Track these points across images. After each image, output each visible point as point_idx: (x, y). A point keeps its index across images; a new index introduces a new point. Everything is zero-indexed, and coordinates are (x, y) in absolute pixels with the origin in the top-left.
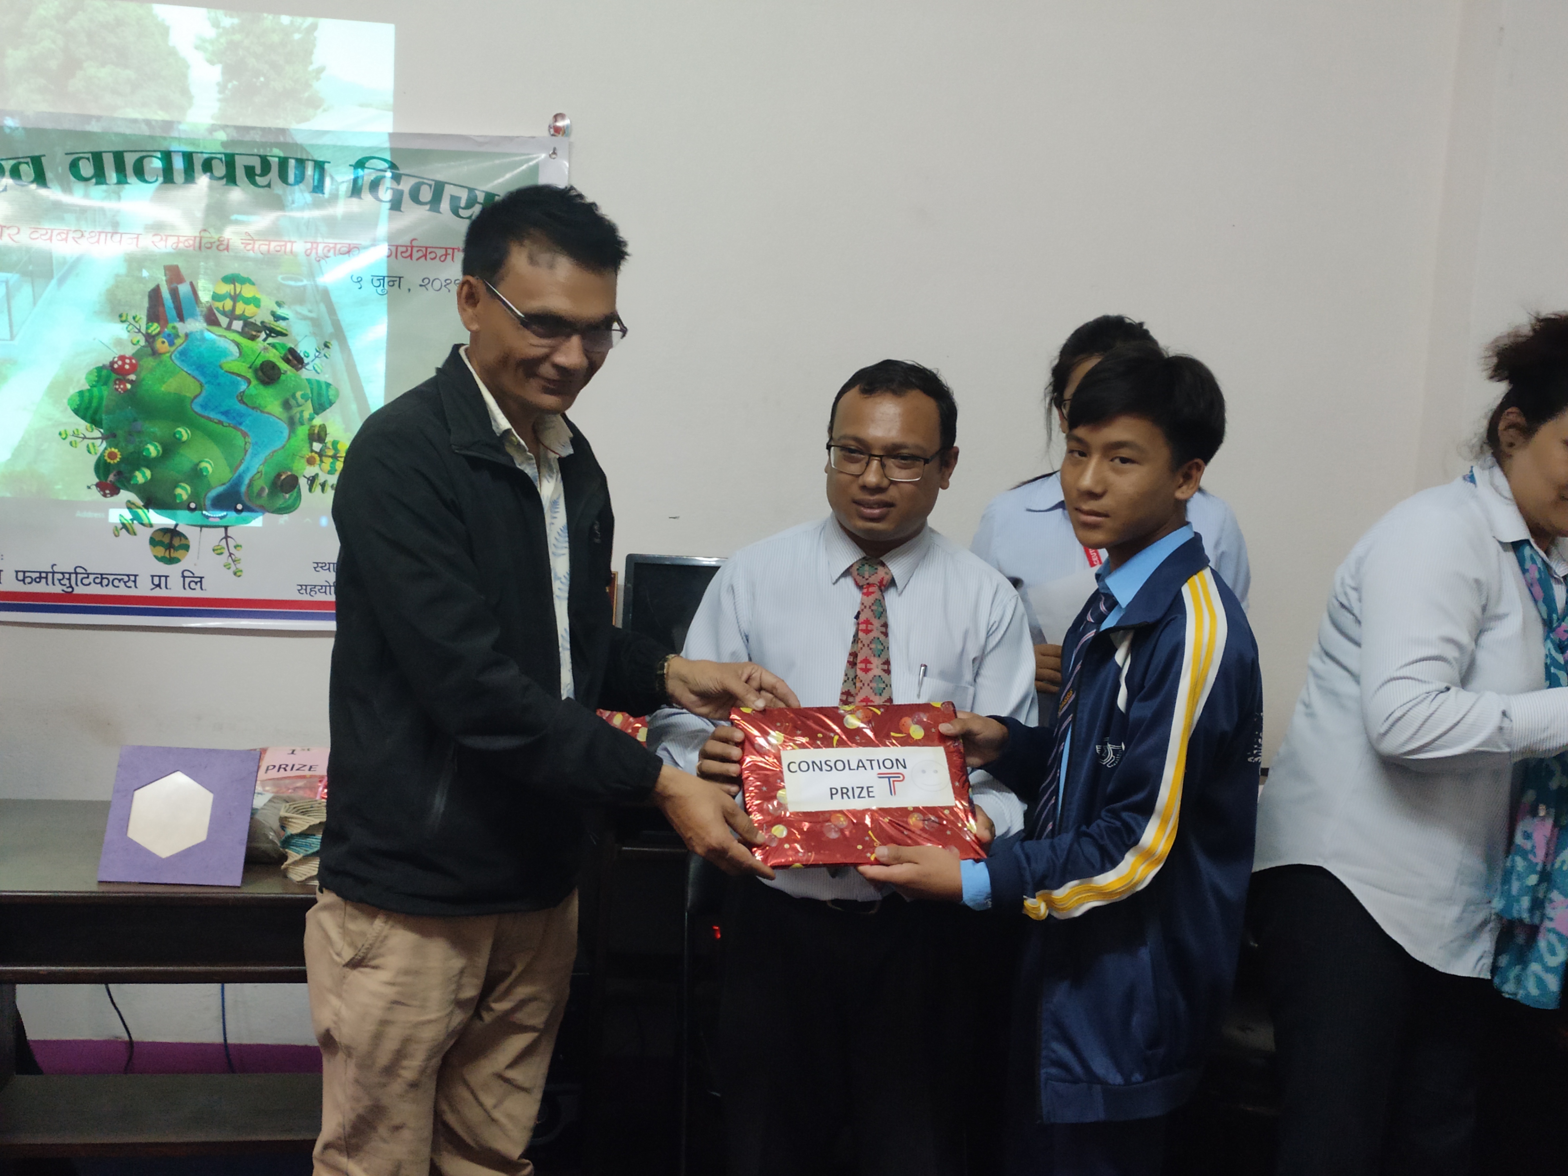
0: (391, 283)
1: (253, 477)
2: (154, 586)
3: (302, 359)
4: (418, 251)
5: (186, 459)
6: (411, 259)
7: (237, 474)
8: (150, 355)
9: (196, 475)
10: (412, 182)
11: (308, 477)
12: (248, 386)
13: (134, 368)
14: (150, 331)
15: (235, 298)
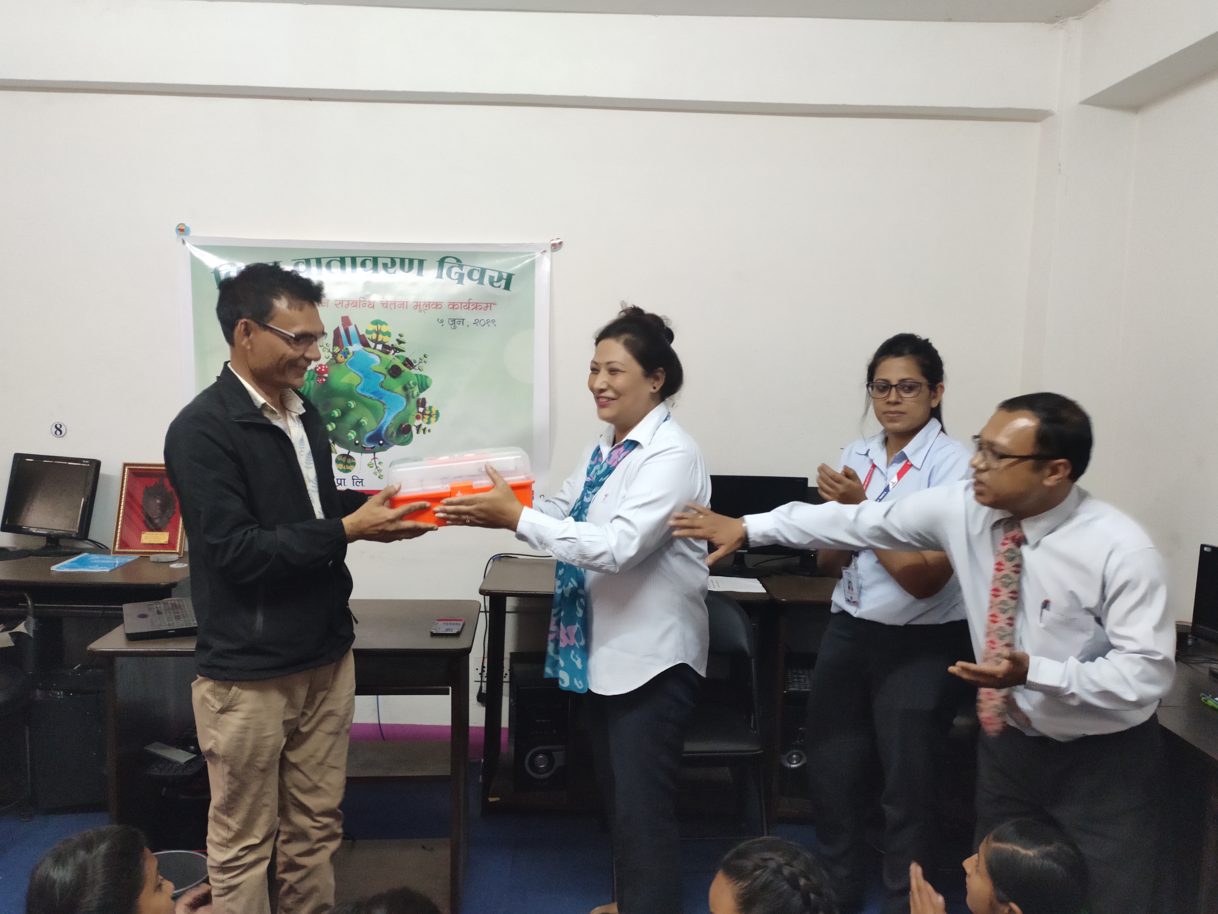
0: (459, 323)
1: (388, 426)
3: (412, 363)
4: (472, 305)
5: (352, 418)
6: (469, 309)
7: (380, 425)
8: (334, 363)
9: (358, 426)
10: (469, 268)
11: (416, 425)
12: (385, 378)
13: (326, 371)
14: (334, 351)
15: (378, 332)
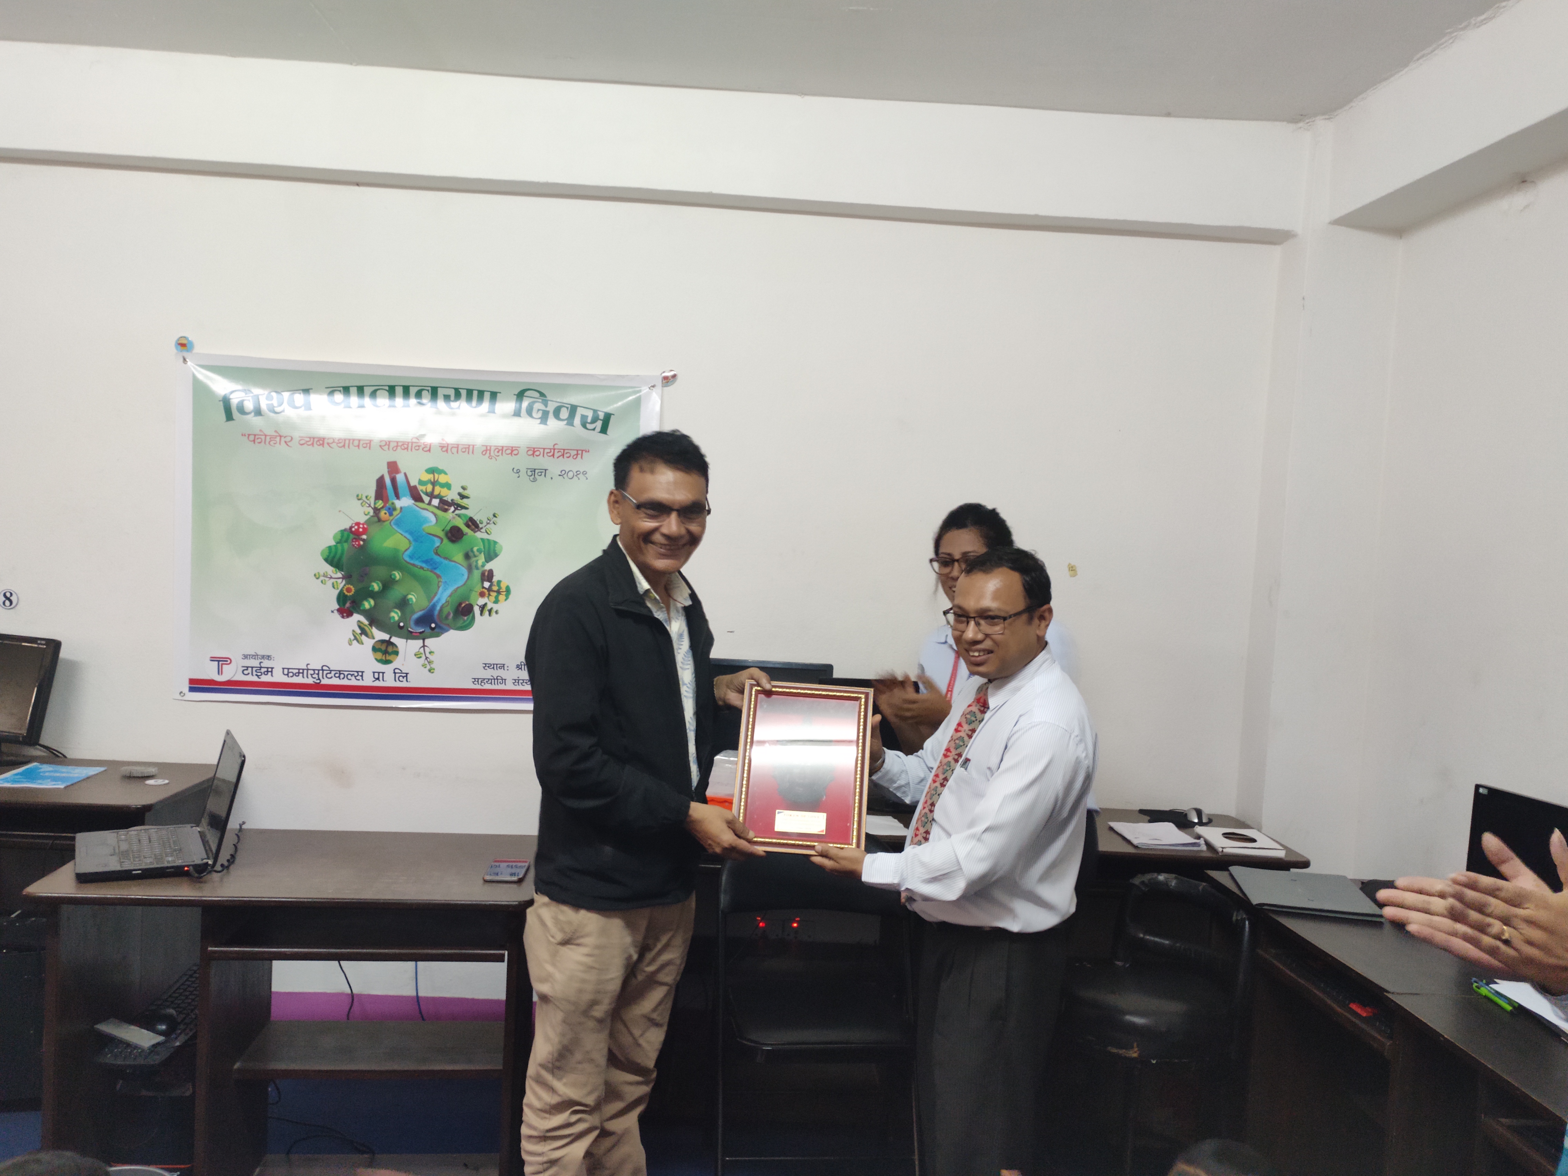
0: (540, 474)
1: (443, 605)
2: (374, 679)
3: (478, 524)
4: (558, 452)
5: (396, 593)
6: (554, 457)
7: (432, 604)
8: (376, 522)
9: (403, 604)
10: (556, 405)
11: (480, 605)
12: (441, 543)
13: (365, 531)
14: (376, 506)
15: (434, 483)
